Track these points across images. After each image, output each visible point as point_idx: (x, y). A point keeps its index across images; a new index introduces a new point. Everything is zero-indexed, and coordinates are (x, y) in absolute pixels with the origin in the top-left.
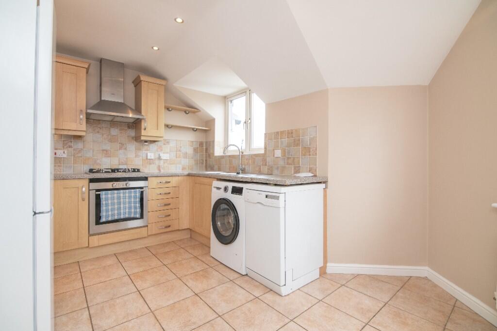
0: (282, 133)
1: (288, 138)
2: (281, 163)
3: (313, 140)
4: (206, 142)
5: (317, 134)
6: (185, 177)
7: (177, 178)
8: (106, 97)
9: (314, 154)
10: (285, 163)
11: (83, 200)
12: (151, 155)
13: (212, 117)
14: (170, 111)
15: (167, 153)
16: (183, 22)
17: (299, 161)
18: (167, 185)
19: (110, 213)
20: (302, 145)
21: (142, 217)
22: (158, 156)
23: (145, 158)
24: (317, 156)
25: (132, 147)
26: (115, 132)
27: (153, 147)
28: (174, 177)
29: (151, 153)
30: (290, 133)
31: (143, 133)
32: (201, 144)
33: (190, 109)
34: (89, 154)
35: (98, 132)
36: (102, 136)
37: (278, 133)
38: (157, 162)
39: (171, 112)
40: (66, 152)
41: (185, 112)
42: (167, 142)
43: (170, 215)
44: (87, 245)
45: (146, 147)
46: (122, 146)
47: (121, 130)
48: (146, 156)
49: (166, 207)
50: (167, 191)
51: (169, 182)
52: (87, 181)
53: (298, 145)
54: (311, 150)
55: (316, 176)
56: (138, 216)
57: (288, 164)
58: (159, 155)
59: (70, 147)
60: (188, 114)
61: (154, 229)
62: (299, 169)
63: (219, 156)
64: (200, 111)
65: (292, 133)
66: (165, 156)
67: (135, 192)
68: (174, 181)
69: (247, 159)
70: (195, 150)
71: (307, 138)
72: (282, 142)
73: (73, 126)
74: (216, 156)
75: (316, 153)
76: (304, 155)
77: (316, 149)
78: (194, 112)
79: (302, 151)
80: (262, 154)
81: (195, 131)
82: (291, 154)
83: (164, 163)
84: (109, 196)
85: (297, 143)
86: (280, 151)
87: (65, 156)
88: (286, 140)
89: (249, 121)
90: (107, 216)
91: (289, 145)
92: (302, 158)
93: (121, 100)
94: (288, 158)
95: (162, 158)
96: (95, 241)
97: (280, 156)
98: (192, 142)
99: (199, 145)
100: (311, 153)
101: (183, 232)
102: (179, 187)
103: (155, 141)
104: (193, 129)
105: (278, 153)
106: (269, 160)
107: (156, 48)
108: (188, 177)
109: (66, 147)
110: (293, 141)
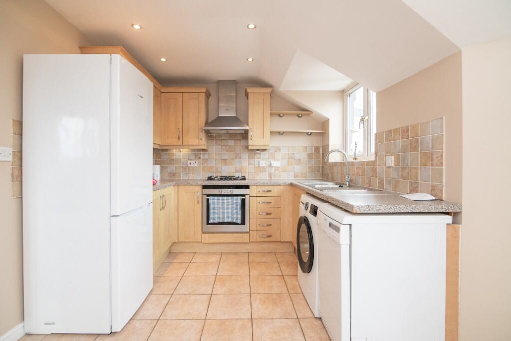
0: (396, 130)
1: (402, 138)
2: (393, 175)
3: (438, 140)
4: (323, 146)
5: (443, 130)
6: (287, 187)
7: (279, 187)
8: (223, 114)
9: (439, 164)
10: (399, 175)
11: (198, 203)
12: (263, 163)
13: (326, 118)
14: (281, 117)
15: (279, 160)
16: (255, 27)
17: (417, 173)
18: (269, 194)
19: (216, 216)
20: (421, 149)
21: (243, 223)
22: (269, 164)
23: (257, 166)
24: (444, 167)
25: (245, 155)
26: (231, 143)
27: (264, 155)
28: (275, 186)
29: (263, 160)
30: (405, 131)
31: (250, 142)
32: (317, 149)
33: (302, 112)
34: (213, 164)
35: (219, 145)
36: (222, 147)
37: (390, 131)
38: (268, 170)
39: (283, 118)
40: (197, 162)
41: (298, 116)
42: (278, 149)
43: (271, 225)
44: (200, 240)
45: (258, 156)
46: (237, 156)
47: (235, 140)
48: (258, 163)
49: (267, 217)
50: (268, 200)
51: (270, 191)
52: (201, 187)
53: (415, 149)
54: (434, 157)
55: (442, 200)
56: (239, 222)
57: (403, 178)
58: (271, 162)
59: (200, 158)
60: (301, 117)
61: (255, 236)
62: (417, 187)
63: (332, 163)
64: (312, 112)
65: (407, 131)
66: (276, 164)
67: (237, 200)
68: (276, 190)
69: (357, 168)
70: (310, 156)
71: (430, 138)
72: (395, 145)
73: (196, 142)
74: (330, 163)
75: (442, 163)
76: (425, 165)
77: (442, 156)
78: (308, 115)
79: (421, 158)
80: (372, 161)
81: (310, 134)
82: (406, 162)
83: (276, 170)
84: (216, 201)
85: (414, 146)
86: (393, 157)
87: (196, 165)
88: (399, 143)
89: (366, 118)
90: (214, 219)
91: (404, 150)
92: (421, 169)
93: (234, 115)
94: (403, 169)
95: (273, 165)
96: (207, 238)
97: (393, 165)
98: (306, 147)
99: (315, 150)
100: (434, 162)
101: (286, 244)
102: (280, 197)
103: (266, 150)
104: (307, 133)
105: (391, 161)
106: (380, 169)
107: (250, 60)
108: (289, 187)
109: (197, 158)
110: (409, 142)
